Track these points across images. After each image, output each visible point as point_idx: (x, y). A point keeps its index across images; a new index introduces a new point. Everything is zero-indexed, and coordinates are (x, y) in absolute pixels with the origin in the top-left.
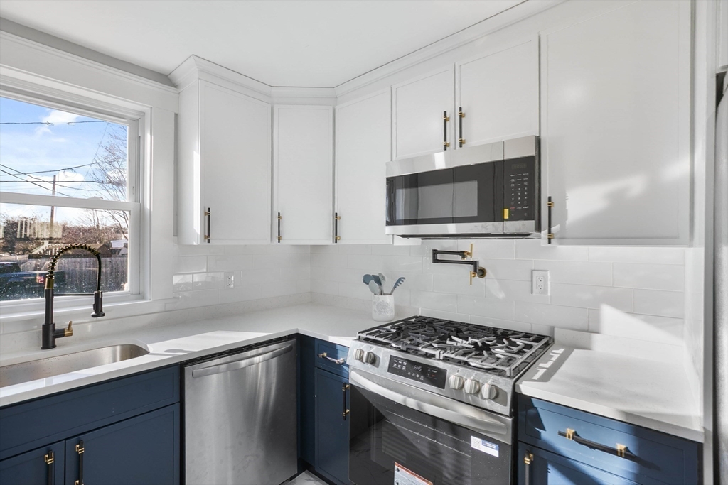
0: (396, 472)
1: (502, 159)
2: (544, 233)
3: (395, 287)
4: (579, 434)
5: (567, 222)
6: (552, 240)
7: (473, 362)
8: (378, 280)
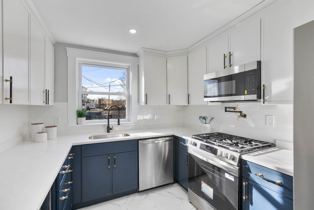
0: (202, 184)
1: (244, 71)
2: (262, 99)
3: (210, 121)
4: (263, 175)
5: (272, 95)
6: (265, 102)
7: (231, 148)
8: (204, 118)
